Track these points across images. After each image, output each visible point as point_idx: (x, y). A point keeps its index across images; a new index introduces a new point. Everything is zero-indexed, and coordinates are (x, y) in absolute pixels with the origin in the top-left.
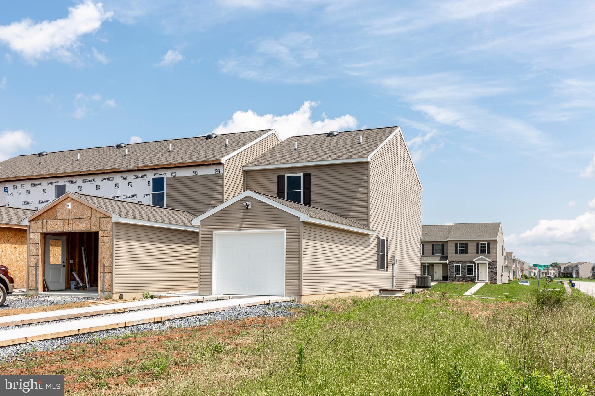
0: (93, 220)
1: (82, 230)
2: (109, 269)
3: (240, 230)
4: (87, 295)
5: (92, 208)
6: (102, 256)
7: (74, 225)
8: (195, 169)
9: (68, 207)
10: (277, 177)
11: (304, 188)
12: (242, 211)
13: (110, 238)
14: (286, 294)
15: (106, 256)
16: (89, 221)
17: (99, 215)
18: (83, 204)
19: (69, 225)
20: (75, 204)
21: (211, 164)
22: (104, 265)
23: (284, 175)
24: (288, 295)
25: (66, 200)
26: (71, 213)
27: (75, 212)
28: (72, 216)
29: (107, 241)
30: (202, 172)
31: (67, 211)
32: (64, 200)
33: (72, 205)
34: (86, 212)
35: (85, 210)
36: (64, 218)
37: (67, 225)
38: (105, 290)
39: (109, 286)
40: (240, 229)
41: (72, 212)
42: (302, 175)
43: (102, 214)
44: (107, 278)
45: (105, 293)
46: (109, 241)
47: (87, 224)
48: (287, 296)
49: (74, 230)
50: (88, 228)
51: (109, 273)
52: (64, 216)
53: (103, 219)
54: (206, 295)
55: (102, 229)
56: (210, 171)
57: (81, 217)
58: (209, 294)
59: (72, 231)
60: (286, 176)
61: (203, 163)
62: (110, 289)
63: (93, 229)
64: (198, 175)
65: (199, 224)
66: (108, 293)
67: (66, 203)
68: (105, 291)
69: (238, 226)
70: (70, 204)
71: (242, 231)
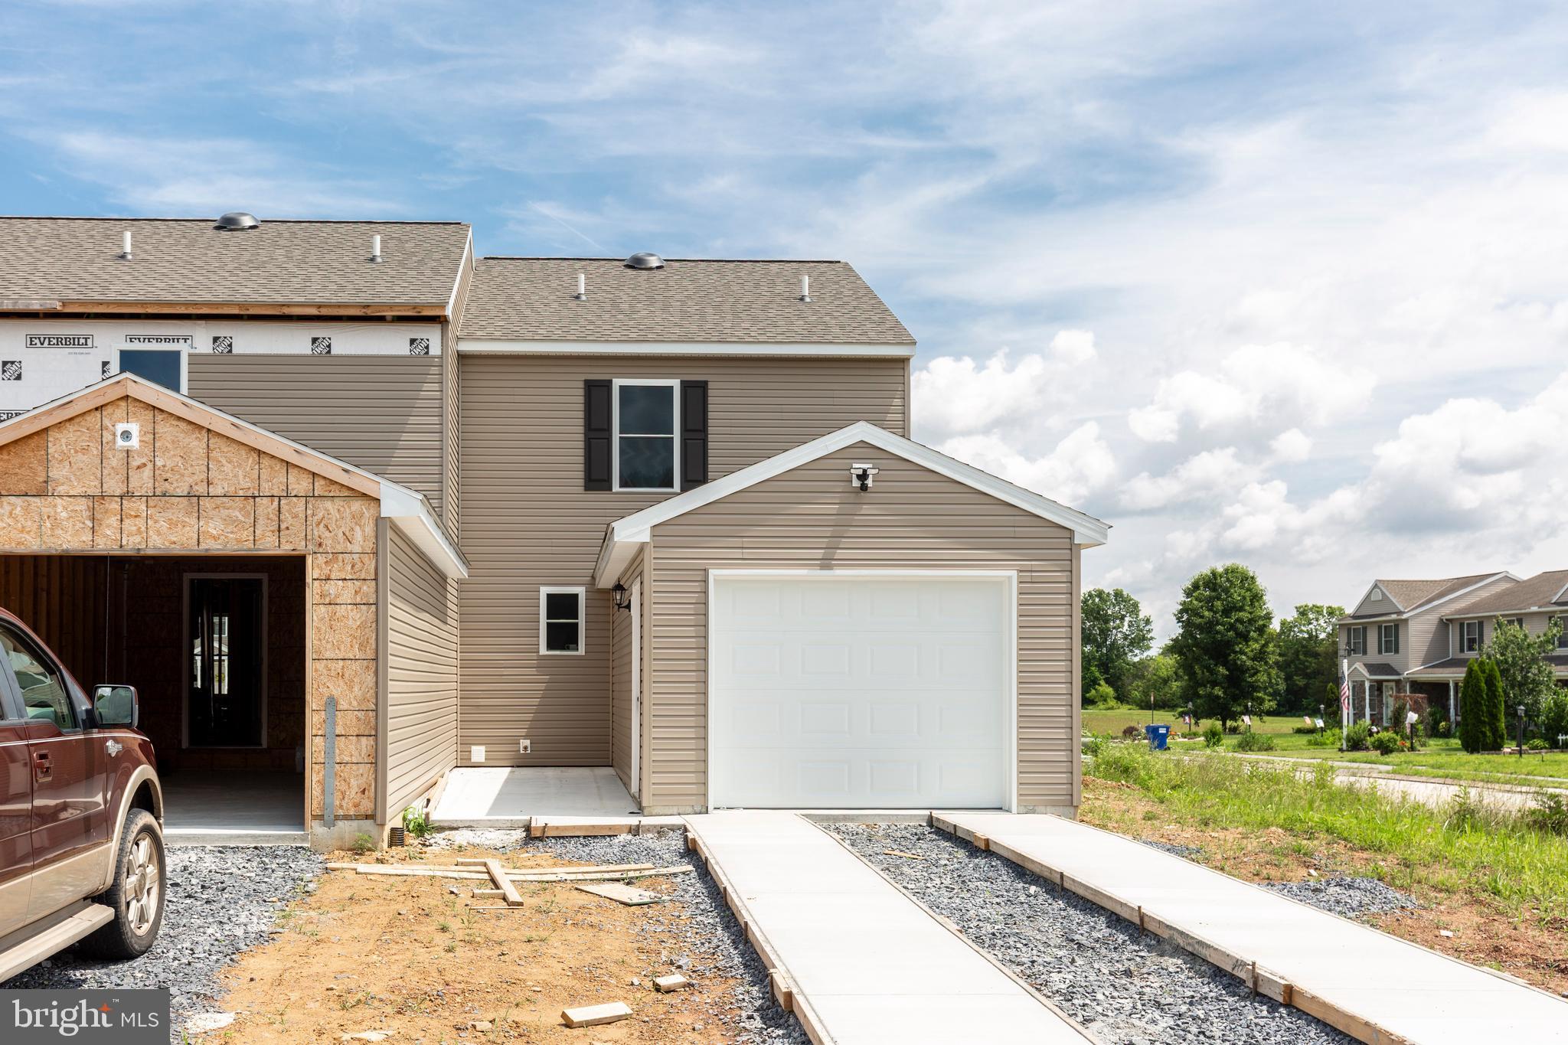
0: (266, 507)
1: (203, 546)
2: (359, 719)
3: (829, 567)
4: (239, 836)
5: (260, 452)
6: (320, 665)
7: (156, 522)
8: (320, 331)
9: (120, 443)
10: (581, 385)
11: (685, 429)
12: (837, 497)
13: (365, 588)
14: (1019, 801)
15: (341, 663)
16: (241, 510)
17: (300, 485)
18: (209, 430)
19: (127, 522)
20: (160, 429)
21: (388, 319)
22: (332, 703)
23: (610, 382)
24: (1025, 806)
25: (109, 410)
26: (139, 467)
27: (159, 463)
28: (142, 481)
29: (347, 596)
30: (348, 342)
31: (115, 461)
32: (97, 409)
33: (144, 433)
34: (228, 468)
35: (224, 462)
36: (97, 492)
37: (114, 521)
38: (341, 812)
39: (363, 792)
40: (826, 563)
41: (145, 465)
42: (675, 383)
43: (322, 482)
44: (347, 759)
45: (340, 823)
46: (358, 600)
47: (229, 521)
48: (1022, 809)
49: (155, 548)
50: (238, 541)
51: (364, 739)
52: (97, 483)
53: (328, 504)
54: (675, 812)
55: (320, 545)
56: (391, 343)
57: (201, 489)
58: (690, 810)
59: (150, 552)
60: (618, 383)
61: (370, 312)
62: (367, 806)
63: (269, 545)
64: (332, 352)
65: (646, 537)
66: (355, 823)
67: (107, 422)
68: (337, 818)
69: (819, 553)
70: (134, 428)
71: (839, 573)
